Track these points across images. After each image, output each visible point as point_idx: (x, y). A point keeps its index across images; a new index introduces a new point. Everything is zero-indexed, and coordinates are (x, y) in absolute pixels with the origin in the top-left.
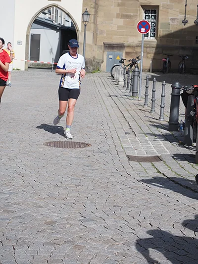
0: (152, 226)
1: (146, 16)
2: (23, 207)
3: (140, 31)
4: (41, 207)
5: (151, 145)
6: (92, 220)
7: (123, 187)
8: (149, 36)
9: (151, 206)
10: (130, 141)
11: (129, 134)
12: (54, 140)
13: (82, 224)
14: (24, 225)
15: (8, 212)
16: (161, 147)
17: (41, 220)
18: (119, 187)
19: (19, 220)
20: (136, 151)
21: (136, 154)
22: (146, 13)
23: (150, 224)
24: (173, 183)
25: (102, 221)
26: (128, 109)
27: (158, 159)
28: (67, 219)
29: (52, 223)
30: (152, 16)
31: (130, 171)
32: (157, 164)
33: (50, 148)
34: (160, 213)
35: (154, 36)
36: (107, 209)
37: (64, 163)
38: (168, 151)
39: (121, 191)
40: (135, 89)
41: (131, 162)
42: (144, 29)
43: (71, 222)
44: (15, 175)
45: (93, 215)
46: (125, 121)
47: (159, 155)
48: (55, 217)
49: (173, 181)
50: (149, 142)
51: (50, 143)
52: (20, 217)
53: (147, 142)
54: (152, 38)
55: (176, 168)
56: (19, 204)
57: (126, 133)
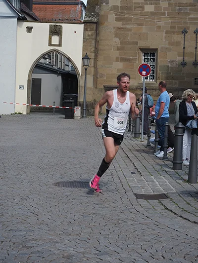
0: (164, 258)
1: (145, 59)
2: (40, 243)
3: (141, 73)
4: (57, 242)
5: (157, 183)
6: (107, 254)
7: (133, 222)
8: (149, 79)
9: (161, 239)
10: (136, 180)
11: (134, 173)
12: (62, 180)
13: (98, 257)
14: (43, 259)
15: (27, 248)
16: (166, 185)
17: (59, 254)
18: (129, 223)
19: (38, 255)
20: (143, 190)
21: (143, 192)
22: (145, 57)
23: (163, 257)
24: (181, 218)
25: (116, 254)
26: (132, 149)
27: (164, 196)
28: (83, 253)
30: (151, 59)
31: (139, 208)
32: (165, 202)
33: (59, 188)
34: (171, 247)
35: (153, 78)
36: (120, 244)
37: (74, 202)
38: (174, 189)
39: (132, 227)
40: (137, 130)
41: (139, 200)
43: (87, 256)
44: (29, 214)
45: (108, 249)
46: (129, 161)
47: (166, 193)
48: (71, 251)
49: (181, 217)
50: (155, 180)
51: (58, 183)
52: (38, 251)
53: (153, 181)
54: (151, 80)
55: (183, 205)
56: (36, 240)
57: (132, 173)
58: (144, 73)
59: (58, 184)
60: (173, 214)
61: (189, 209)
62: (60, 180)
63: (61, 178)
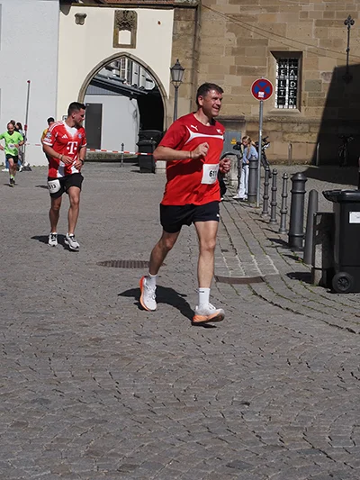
0: (224, 343)
1: (280, 69)
4: (87, 326)
5: (256, 263)
6: (149, 337)
8: (287, 104)
10: (225, 260)
11: (227, 251)
12: (112, 259)
13: (136, 341)
15: (44, 330)
16: (268, 266)
17: (84, 337)
19: (57, 337)
20: (230, 271)
21: (230, 274)
22: (280, 66)
25: (162, 338)
26: (236, 219)
27: (260, 280)
28: (118, 337)
29: (98, 340)
30: (290, 69)
32: (255, 286)
33: (106, 268)
35: (295, 103)
36: (170, 328)
38: (277, 271)
40: (252, 190)
41: (219, 284)
42: (263, 93)
43: (121, 339)
44: (54, 296)
45: (151, 334)
46: (226, 235)
47: (263, 276)
48: (103, 334)
49: (271, 303)
50: (254, 260)
51: (106, 262)
52: (57, 334)
53: (251, 261)
54: (291, 107)
55: (281, 289)
56: (57, 323)
57: (223, 251)
58: (261, 94)
59: (105, 264)
60: (262, 300)
61: (287, 293)
62: (109, 259)
63: (112, 256)
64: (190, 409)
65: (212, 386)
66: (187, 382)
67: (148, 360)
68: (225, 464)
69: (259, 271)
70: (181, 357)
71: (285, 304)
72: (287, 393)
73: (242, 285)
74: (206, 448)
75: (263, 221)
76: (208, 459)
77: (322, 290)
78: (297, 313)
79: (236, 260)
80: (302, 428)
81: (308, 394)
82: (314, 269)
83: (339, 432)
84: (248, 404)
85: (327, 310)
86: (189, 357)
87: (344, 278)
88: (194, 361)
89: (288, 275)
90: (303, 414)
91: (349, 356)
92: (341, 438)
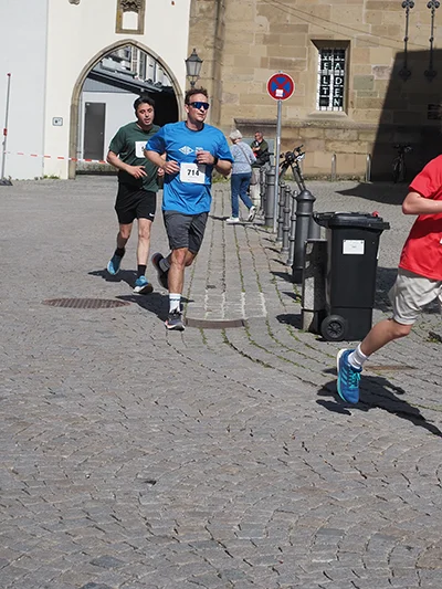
1: (323, 63)
3: (273, 94)
7: (145, 358)
8: (331, 105)
9: (174, 381)
10: (207, 298)
11: (213, 287)
12: (65, 297)
13: (46, 401)
16: (258, 307)
18: (138, 359)
20: (207, 313)
21: (206, 317)
22: (322, 58)
24: (238, 355)
25: (80, 397)
26: (242, 247)
27: (241, 323)
28: (25, 395)
30: (335, 62)
32: (235, 335)
33: (51, 308)
34: (182, 391)
36: (97, 385)
38: (264, 309)
39: (138, 364)
42: (282, 91)
43: (29, 398)
45: (70, 392)
46: (221, 267)
47: (246, 319)
48: (7, 392)
49: (241, 353)
50: (243, 299)
51: (55, 301)
53: (238, 301)
54: (336, 109)
57: (208, 287)
58: (279, 93)
59: (53, 302)
60: (232, 350)
62: (60, 296)
63: (65, 293)
64: (77, 490)
65: (117, 459)
66: (87, 454)
67: (50, 426)
68: (89, 560)
69: (243, 311)
70: (93, 421)
71: (257, 354)
72: (208, 468)
73: (215, 331)
74: (74, 539)
75: (275, 250)
76: (69, 553)
77: (311, 338)
78: (269, 366)
79: (221, 299)
80: (209, 514)
81: (235, 470)
82: (303, 310)
83: (253, 519)
84: (153, 483)
85: (305, 363)
86: (103, 422)
87: (336, 322)
88: (109, 427)
89: (278, 318)
90: (218, 495)
91: (309, 420)
92: (253, 526)
